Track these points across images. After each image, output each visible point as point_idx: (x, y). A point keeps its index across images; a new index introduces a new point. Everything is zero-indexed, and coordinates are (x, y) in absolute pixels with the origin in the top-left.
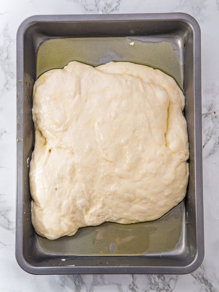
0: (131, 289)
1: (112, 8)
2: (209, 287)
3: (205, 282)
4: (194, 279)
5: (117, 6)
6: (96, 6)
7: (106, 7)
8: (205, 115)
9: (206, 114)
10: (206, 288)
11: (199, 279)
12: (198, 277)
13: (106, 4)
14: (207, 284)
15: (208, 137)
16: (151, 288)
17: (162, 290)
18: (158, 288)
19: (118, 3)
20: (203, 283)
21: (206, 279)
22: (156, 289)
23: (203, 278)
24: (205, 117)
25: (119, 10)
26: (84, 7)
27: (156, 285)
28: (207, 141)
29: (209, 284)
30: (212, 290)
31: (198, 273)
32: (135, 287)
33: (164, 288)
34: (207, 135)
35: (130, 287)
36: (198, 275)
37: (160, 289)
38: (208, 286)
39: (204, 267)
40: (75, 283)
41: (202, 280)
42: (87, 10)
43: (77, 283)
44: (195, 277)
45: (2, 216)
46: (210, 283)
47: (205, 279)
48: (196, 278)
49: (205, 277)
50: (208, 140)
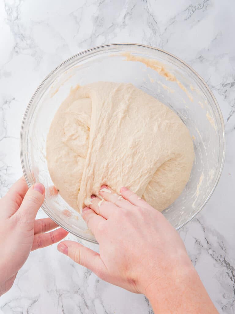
2: (231, 271)
3: (227, 265)
4: (215, 262)
8: (231, 85)
9: (232, 83)
11: (221, 262)
12: (219, 260)
14: (229, 267)
20: (224, 266)
21: (228, 262)
23: (225, 261)
24: (230, 87)
28: (232, 113)
29: (230, 267)
30: (234, 273)
31: (220, 255)
34: (232, 106)
36: (219, 258)
38: (229, 269)
41: (223, 263)
44: (215, 259)
46: (232, 266)
47: (226, 262)
48: (217, 261)
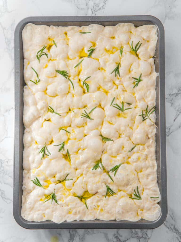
0: (115, 237)
1: (99, 7)
5: (104, 5)
6: (86, 5)
7: (95, 6)
10: (177, 237)
13: (95, 4)
15: (178, 113)
16: (132, 236)
17: (141, 238)
18: (138, 236)
19: (104, 3)
22: (136, 237)
25: (105, 8)
26: (77, 6)
27: (136, 234)
32: (119, 236)
33: (143, 236)
35: (115, 235)
37: (140, 237)
39: (175, 220)
40: (70, 233)
42: (79, 8)
43: (71, 233)
45: (10, 177)
49: (176, 227)
50: (178, 115)
